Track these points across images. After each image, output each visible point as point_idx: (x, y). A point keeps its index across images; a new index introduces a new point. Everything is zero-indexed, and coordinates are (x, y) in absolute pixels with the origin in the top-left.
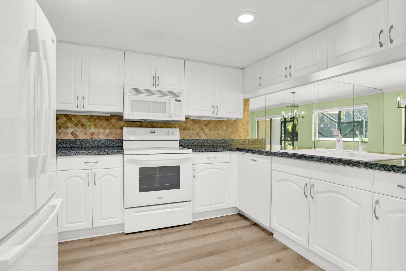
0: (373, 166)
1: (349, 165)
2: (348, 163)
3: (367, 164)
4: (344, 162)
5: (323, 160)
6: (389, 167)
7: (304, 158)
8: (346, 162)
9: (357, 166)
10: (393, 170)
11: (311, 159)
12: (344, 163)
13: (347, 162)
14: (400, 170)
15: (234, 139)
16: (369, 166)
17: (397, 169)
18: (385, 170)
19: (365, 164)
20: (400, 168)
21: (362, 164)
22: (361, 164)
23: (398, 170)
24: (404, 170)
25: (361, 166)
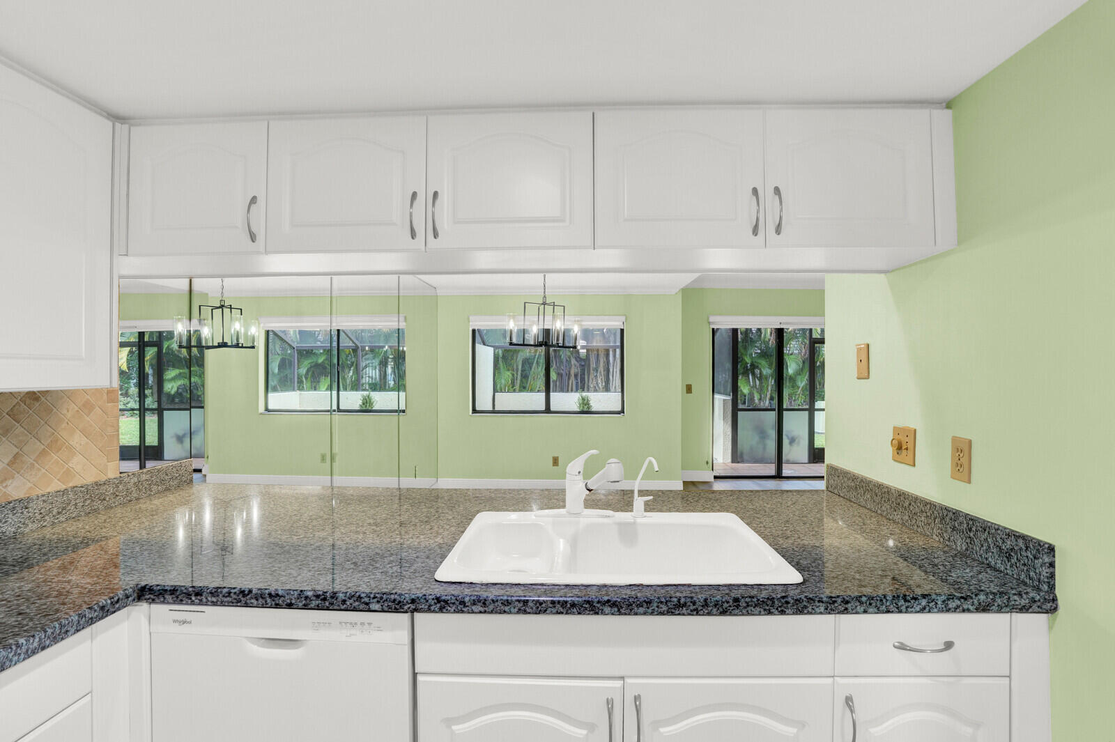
0: (849, 605)
1: (782, 613)
2: (780, 607)
3: (835, 602)
4: (768, 606)
5: (692, 608)
6: (888, 604)
7: (607, 609)
8: (773, 602)
9: (805, 612)
10: (898, 608)
11: (641, 610)
12: (767, 608)
13: (776, 602)
14: (912, 607)
15: (29, 500)
16: (840, 607)
17: (907, 604)
18: (879, 611)
19: (830, 604)
20: (912, 601)
21: (821, 604)
22: (818, 604)
23: (907, 607)
24: (920, 604)
25: (819, 611)
